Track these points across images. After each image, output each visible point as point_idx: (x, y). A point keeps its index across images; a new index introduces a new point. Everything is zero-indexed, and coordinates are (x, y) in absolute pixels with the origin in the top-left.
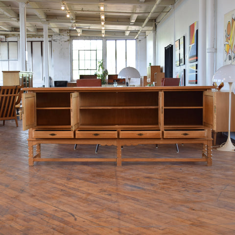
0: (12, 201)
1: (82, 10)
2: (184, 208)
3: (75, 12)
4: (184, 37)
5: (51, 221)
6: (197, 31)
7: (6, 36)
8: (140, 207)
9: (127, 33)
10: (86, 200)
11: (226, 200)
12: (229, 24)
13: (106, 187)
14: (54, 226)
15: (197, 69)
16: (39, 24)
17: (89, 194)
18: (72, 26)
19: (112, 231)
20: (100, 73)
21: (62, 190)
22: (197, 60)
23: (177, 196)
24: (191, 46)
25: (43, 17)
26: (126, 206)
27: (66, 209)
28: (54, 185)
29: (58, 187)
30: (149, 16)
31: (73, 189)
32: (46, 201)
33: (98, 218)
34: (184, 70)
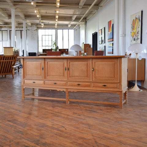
0: (26, 119)
1: (46, 13)
2: (123, 122)
3: (41, 14)
4: (105, 28)
5: (52, 130)
6: (113, 24)
7: (1, 27)
8: (98, 122)
9: (69, 26)
10: (67, 119)
11: (144, 118)
12: (134, 20)
13: (76, 111)
14: (55, 133)
15: (113, 45)
16: (21, 21)
17: (68, 115)
18: (40, 22)
19: (88, 135)
20: (54, 48)
21: (52, 113)
22: (113, 41)
23: (117, 116)
24: (109, 33)
25: (23, 16)
26: (91, 121)
27: (58, 124)
28: (47, 111)
29: (49, 111)
30: (84, 16)
31: (58, 112)
32: (45, 120)
33: (78, 128)
34: (105, 46)
